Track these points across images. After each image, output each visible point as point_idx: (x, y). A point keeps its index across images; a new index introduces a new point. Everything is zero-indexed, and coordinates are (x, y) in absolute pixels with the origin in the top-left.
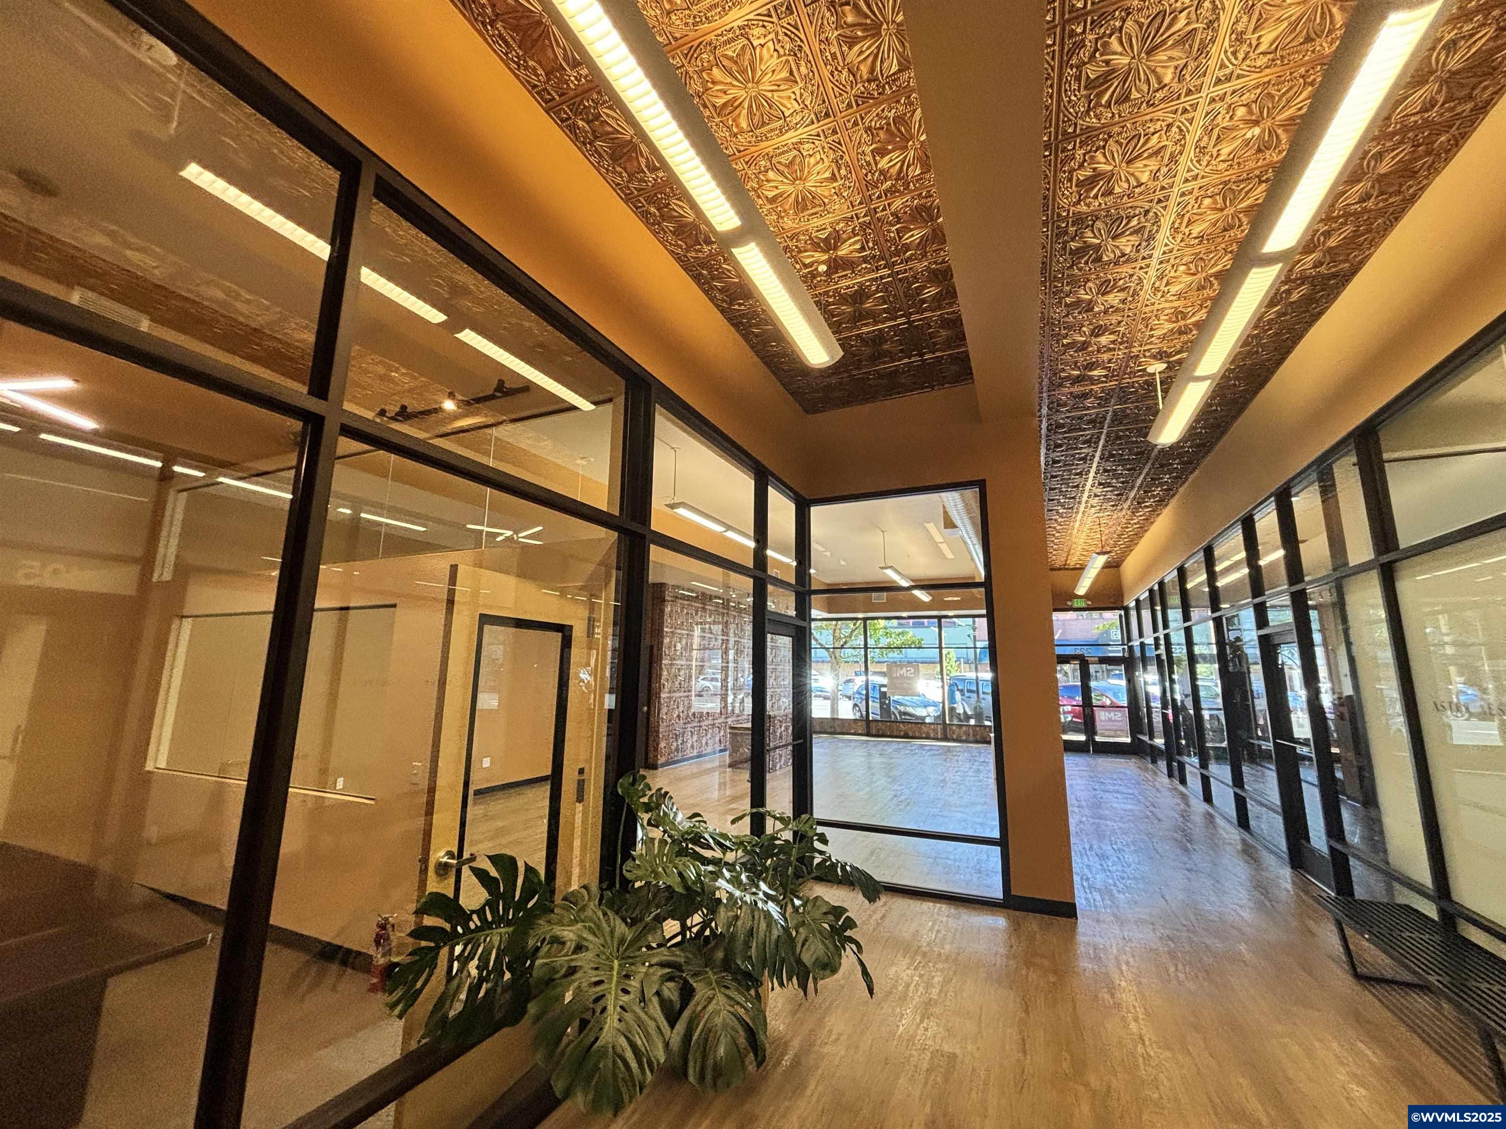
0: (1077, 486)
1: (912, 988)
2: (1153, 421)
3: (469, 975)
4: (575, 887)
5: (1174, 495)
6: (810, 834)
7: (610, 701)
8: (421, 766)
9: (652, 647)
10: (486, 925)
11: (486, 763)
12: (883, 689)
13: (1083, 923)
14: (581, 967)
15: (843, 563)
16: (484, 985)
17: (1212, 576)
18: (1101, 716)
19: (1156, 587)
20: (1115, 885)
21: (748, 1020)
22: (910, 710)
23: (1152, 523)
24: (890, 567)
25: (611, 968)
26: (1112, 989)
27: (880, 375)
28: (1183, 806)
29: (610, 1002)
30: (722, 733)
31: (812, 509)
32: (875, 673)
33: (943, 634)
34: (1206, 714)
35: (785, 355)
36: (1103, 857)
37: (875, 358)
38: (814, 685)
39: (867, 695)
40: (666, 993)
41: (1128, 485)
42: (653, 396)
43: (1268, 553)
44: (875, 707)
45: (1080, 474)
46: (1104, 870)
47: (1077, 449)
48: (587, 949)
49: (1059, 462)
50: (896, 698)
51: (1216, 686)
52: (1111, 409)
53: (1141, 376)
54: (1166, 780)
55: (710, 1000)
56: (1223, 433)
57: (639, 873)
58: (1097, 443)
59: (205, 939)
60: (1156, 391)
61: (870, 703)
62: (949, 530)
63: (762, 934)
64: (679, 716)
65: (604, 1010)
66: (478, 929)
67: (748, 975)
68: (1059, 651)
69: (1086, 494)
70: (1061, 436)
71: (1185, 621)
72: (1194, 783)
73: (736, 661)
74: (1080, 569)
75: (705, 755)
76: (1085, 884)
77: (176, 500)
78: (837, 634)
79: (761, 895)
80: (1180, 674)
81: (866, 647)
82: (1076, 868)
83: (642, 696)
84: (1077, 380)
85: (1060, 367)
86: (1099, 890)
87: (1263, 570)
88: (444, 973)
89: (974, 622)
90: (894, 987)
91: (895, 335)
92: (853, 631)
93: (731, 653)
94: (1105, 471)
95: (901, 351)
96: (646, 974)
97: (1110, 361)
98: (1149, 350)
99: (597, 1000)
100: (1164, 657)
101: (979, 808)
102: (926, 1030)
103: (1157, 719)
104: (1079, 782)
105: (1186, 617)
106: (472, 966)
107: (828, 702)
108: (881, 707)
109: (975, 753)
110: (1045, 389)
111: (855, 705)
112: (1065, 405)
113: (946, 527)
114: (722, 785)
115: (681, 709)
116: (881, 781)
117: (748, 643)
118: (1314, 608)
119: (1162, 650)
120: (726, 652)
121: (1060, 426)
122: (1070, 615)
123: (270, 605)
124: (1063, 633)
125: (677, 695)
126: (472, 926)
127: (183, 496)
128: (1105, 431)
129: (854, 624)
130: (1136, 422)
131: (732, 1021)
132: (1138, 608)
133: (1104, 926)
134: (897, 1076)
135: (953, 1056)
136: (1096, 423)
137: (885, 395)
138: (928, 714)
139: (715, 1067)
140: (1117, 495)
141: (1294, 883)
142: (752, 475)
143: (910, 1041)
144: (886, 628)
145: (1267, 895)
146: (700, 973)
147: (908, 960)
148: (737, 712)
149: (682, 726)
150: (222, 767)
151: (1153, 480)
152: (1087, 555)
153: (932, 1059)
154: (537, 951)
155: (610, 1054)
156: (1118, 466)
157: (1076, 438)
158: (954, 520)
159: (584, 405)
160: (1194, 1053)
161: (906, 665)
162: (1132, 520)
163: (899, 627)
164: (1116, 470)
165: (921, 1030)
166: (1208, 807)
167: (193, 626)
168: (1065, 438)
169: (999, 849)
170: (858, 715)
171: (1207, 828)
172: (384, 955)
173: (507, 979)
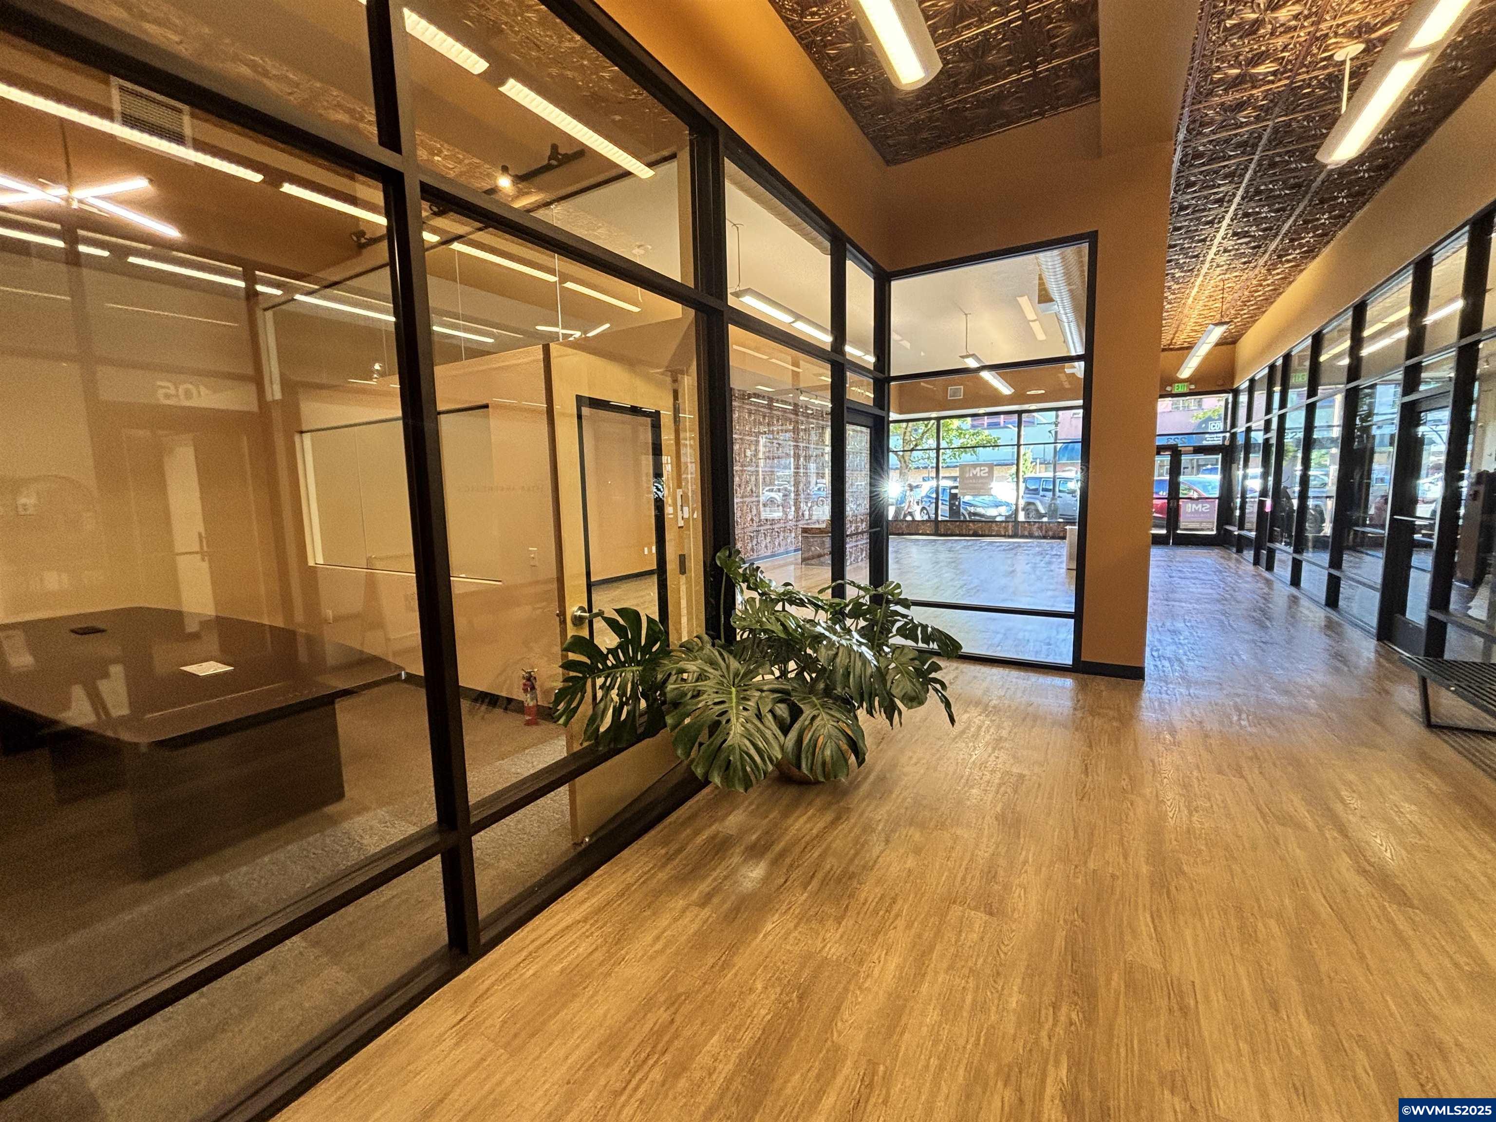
0: (1204, 240)
1: (984, 729)
2: (1325, 136)
3: (612, 700)
4: (685, 638)
5: (1328, 242)
10: (619, 665)
12: (954, 491)
13: (1149, 684)
14: (704, 692)
15: (922, 353)
16: (625, 709)
17: (1357, 342)
18: (1187, 509)
19: (1280, 362)
20: (1185, 655)
21: (850, 733)
22: (980, 510)
23: (1290, 283)
24: (973, 355)
25: (731, 693)
26: (1173, 732)
27: (981, 102)
28: (1266, 590)
29: (733, 715)
30: (793, 535)
31: (893, 283)
33: (1022, 433)
34: (1311, 503)
35: (866, 84)
36: (1174, 632)
37: (976, 76)
39: (937, 499)
40: (779, 712)
41: (1270, 232)
42: (722, 147)
43: (1440, 306)
45: (1211, 222)
46: (1175, 643)
47: (1214, 187)
48: (708, 678)
49: (1187, 208)
50: (967, 498)
52: (1270, 123)
53: (1324, 68)
54: (1251, 567)
55: (814, 718)
56: (1419, 145)
57: (743, 623)
58: (1242, 176)
59: (400, 675)
60: (1340, 90)
62: (1044, 306)
63: (858, 671)
64: (752, 520)
65: (728, 721)
66: (614, 667)
67: (846, 702)
68: (1160, 441)
69: (1214, 249)
70: (1196, 170)
71: (1309, 397)
72: (1282, 570)
74: (1188, 348)
75: (779, 555)
76: (1155, 654)
77: (264, 319)
78: (907, 437)
79: (855, 641)
81: (938, 449)
84: (1235, 83)
85: (1215, 65)
86: (1169, 659)
87: (1429, 331)
88: (590, 700)
89: (1057, 417)
90: (971, 724)
91: (1004, 40)
92: (923, 434)
94: (1246, 215)
95: (1010, 63)
96: (760, 697)
97: (1285, 48)
98: (1344, 24)
99: (721, 714)
100: (1273, 441)
101: (1050, 593)
102: (997, 758)
103: (1252, 509)
105: (1312, 392)
106: (614, 693)
108: (951, 509)
109: (1047, 547)
110: (1189, 100)
112: (1211, 123)
113: (1040, 302)
116: (948, 575)
119: (1273, 434)
121: (1198, 155)
122: (1172, 401)
124: (1164, 424)
125: (747, 500)
126: (609, 664)
127: (269, 314)
128: (1256, 157)
129: (926, 426)
130: (1300, 139)
131: (835, 732)
132: (1251, 390)
133: (1171, 686)
134: (972, 787)
135: (1021, 777)
136: (1247, 146)
137: (984, 132)
138: (999, 513)
139: (824, 763)
140: (1254, 248)
141: (1377, 651)
142: (828, 245)
143: (983, 765)
144: (959, 428)
145: (1345, 662)
146: (804, 699)
147: (979, 709)
148: (807, 517)
149: (755, 528)
150: (369, 559)
151: (1306, 222)
152: (1201, 329)
153: (1002, 778)
154: (665, 681)
155: (737, 751)
156: (1264, 206)
157: (1216, 172)
158: (1050, 291)
159: (642, 171)
160: (1249, 777)
161: (981, 465)
162: (1265, 280)
163: (973, 426)
164: (1259, 213)
165: (992, 758)
166: (1293, 590)
167: (312, 440)
168: (1201, 173)
169: (1072, 621)
170: (926, 518)
171: (1290, 607)
172: (532, 699)
173: (643, 704)
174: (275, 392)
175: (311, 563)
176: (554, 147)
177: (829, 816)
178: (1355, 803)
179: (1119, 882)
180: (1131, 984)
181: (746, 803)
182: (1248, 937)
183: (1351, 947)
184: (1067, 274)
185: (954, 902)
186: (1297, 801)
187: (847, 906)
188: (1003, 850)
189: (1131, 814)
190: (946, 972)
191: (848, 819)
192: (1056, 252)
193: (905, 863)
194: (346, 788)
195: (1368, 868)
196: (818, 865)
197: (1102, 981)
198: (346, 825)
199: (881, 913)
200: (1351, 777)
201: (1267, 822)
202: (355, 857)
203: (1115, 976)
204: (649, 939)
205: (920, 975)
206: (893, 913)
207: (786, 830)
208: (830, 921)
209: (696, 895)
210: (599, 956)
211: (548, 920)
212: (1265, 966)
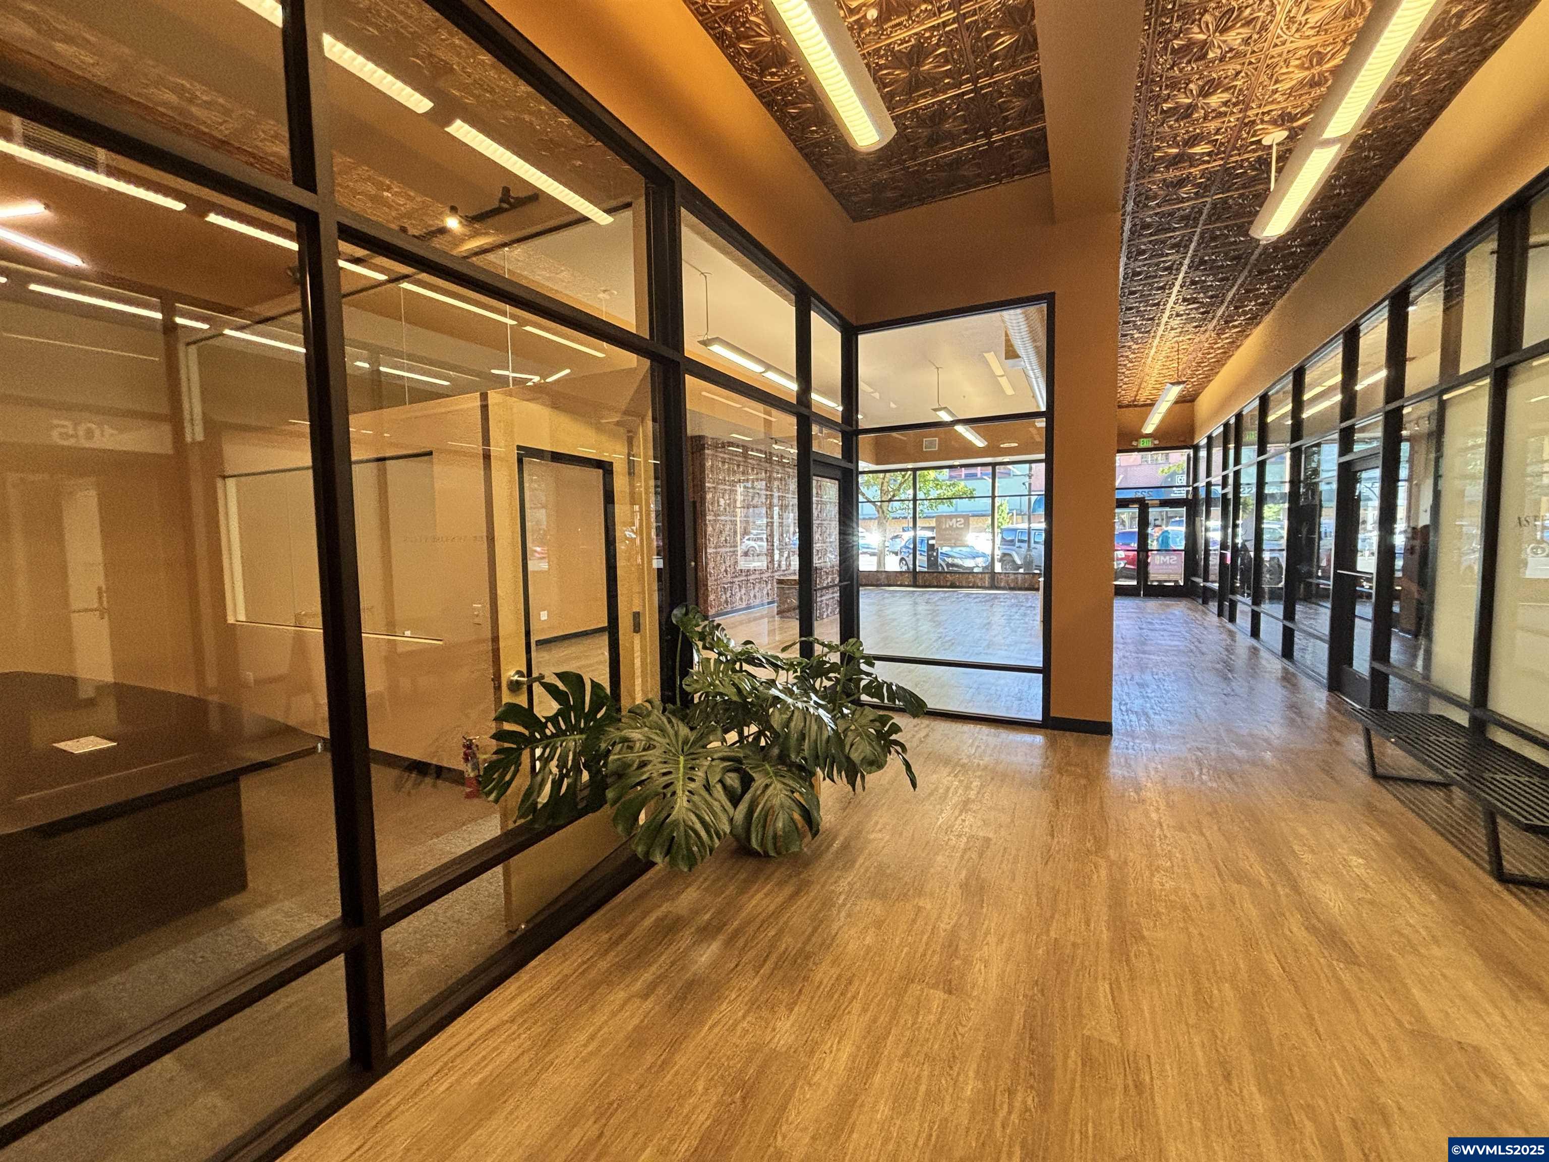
0: (1158, 304)
1: (952, 790)
2: (1257, 213)
3: (551, 772)
4: (638, 701)
5: (1269, 311)
6: (857, 655)
7: (657, 563)
8: (481, 607)
9: (694, 503)
10: (560, 733)
11: (544, 616)
12: (931, 542)
13: (1117, 741)
14: (650, 762)
15: (893, 405)
16: (565, 782)
17: (1298, 405)
18: (1155, 560)
19: (1232, 421)
20: (1152, 708)
21: (804, 802)
22: (958, 561)
24: (945, 408)
25: (678, 763)
26: (1138, 789)
27: (939, 166)
28: (1229, 641)
29: (679, 787)
30: (769, 586)
31: (860, 337)
32: (923, 528)
33: (997, 484)
34: (1266, 556)
35: (828, 142)
36: (1141, 685)
37: (933, 142)
38: (861, 542)
39: (915, 549)
40: (729, 782)
41: (1217, 299)
42: (678, 199)
43: (1368, 375)
44: (922, 562)
45: (1162, 288)
46: (1143, 697)
47: (1162, 255)
48: (655, 747)
49: (1139, 273)
50: (945, 549)
51: (1282, 528)
52: (1210, 199)
53: (1254, 151)
54: (1215, 619)
55: (768, 786)
56: (1343, 225)
57: (696, 686)
58: (1187, 247)
59: (315, 748)
60: (1269, 172)
61: (918, 557)
62: (1011, 361)
63: (813, 734)
64: (726, 571)
65: (674, 793)
66: (553, 736)
67: (801, 768)
68: (1119, 495)
69: (1167, 313)
70: (1145, 240)
71: (1259, 455)
72: (1244, 620)
73: (781, 517)
74: (1150, 405)
75: (754, 607)
76: (1123, 708)
77: (187, 356)
78: (885, 488)
79: (812, 703)
80: (1246, 520)
81: (915, 500)
82: (1114, 694)
83: (689, 552)
84: (1175, 161)
85: (1155, 144)
86: (1137, 713)
87: (1359, 396)
88: (528, 770)
89: (1030, 469)
90: (936, 789)
91: (958, 110)
92: (901, 484)
93: (776, 510)
94: (1193, 283)
95: (965, 132)
96: (710, 766)
97: (1217, 132)
98: (1269, 112)
99: (666, 786)
100: (1231, 496)
101: (1023, 646)
102: (964, 821)
103: (1214, 561)
104: (1127, 622)
105: (1262, 451)
106: (553, 766)
107: (875, 559)
108: (929, 560)
109: (1022, 599)
110: (1133, 175)
111: (902, 559)
112: (1155, 198)
113: (1006, 358)
114: (771, 632)
115: (728, 564)
116: (925, 626)
117: (793, 500)
118: (1408, 439)
119: (1230, 489)
120: (771, 507)
121: (1146, 226)
122: (1135, 455)
123: (308, 460)
124: (1125, 478)
125: (723, 550)
126: (548, 732)
127: (193, 349)
128: (1199, 230)
129: (904, 476)
130: (1237, 215)
131: (788, 802)
132: (1209, 446)
133: (1137, 741)
134: (937, 854)
135: (987, 840)
136: (1190, 219)
137: (944, 193)
138: (977, 564)
139: (775, 837)
140: (1202, 313)
141: (1329, 703)
142: (793, 297)
143: (949, 829)
144: (936, 479)
145: (1299, 713)
146: (758, 766)
147: (948, 770)
148: (784, 567)
149: (729, 580)
150: (297, 617)
151: (1247, 291)
152: (1159, 388)
153: (968, 842)
154: (608, 752)
155: (682, 828)
156: (1208, 275)
157: (1163, 242)
158: (1016, 347)
159: (601, 218)
160: (1208, 834)
161: (956, 516)
162: (1216, 343)
163: (951, 477)
164: (1205, 281)
165: (959, 821)
166: (1254, 642)
167: (237, 485)
168: (1150, 242)
169: (1041, 675)
170: (904, 568)
171: (1250, 659)
172: (473, 770)
173: (585, 776)
174: (195, 432)
175: (231, 620)
176: (506, 190)
177: (788, 890)
178: (1307, 857)
179: (1080, 951)
180: (1087, 1061)
181: (701, 879)
182: (1204, 1004)
183: (1302, 1010)
184: (1032, 331)
185: (913, 981)
186: (1252, 856)
187: (800, 991)
188: (965, 920)
189: (1095, 877)
190: (900, 1061)
191: (807, 893)
192: (1019, 311)
193: (864, 939)
194: (250, 877)
195: (1319, 925)
196: (772, 945)
197: (1059, 1059)
198: (246, 921)
199: (836, 996)
200: (1303, 830)
201: (1223, 881)
202: (251, 956)
203: (1073, 1053)
204: (583, 1038)
205: (873, 1063)
206: (849, 995)
207: (741, 907)
208: (783, 1008)
209: (638, 985)
210: (525, 1061)
211: (469, 1023)
212: (1219, 1035)
